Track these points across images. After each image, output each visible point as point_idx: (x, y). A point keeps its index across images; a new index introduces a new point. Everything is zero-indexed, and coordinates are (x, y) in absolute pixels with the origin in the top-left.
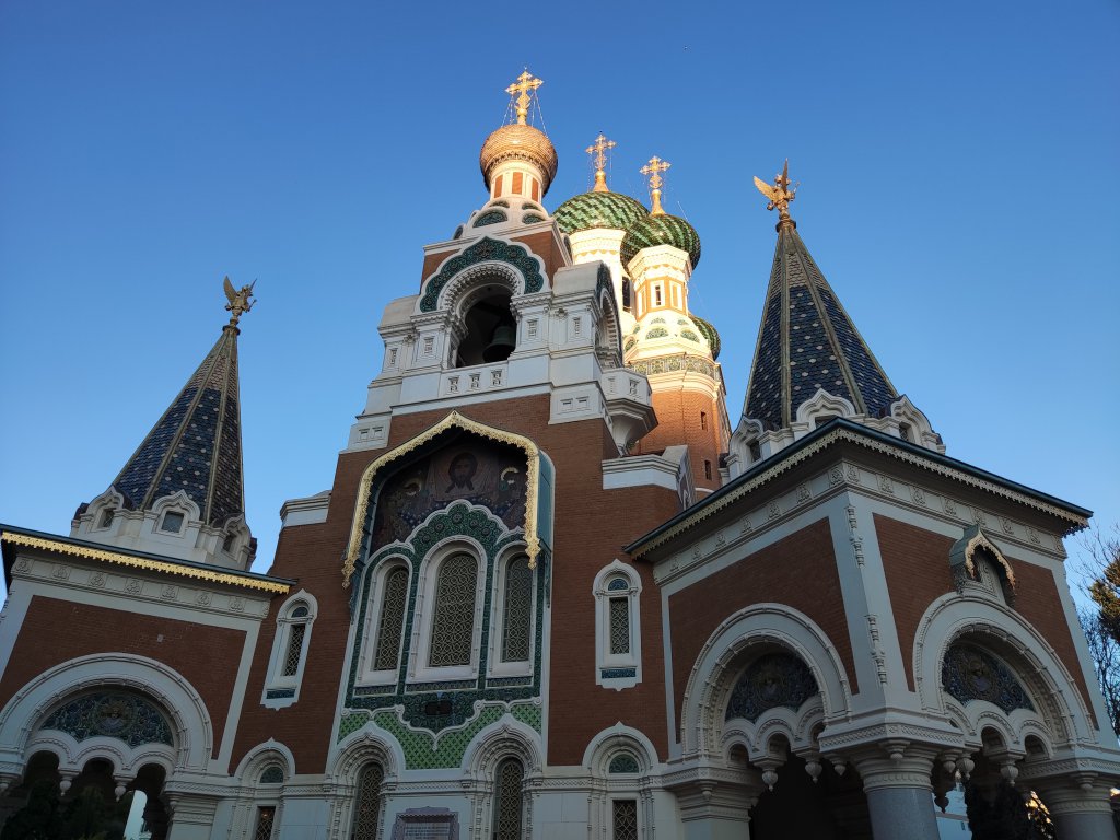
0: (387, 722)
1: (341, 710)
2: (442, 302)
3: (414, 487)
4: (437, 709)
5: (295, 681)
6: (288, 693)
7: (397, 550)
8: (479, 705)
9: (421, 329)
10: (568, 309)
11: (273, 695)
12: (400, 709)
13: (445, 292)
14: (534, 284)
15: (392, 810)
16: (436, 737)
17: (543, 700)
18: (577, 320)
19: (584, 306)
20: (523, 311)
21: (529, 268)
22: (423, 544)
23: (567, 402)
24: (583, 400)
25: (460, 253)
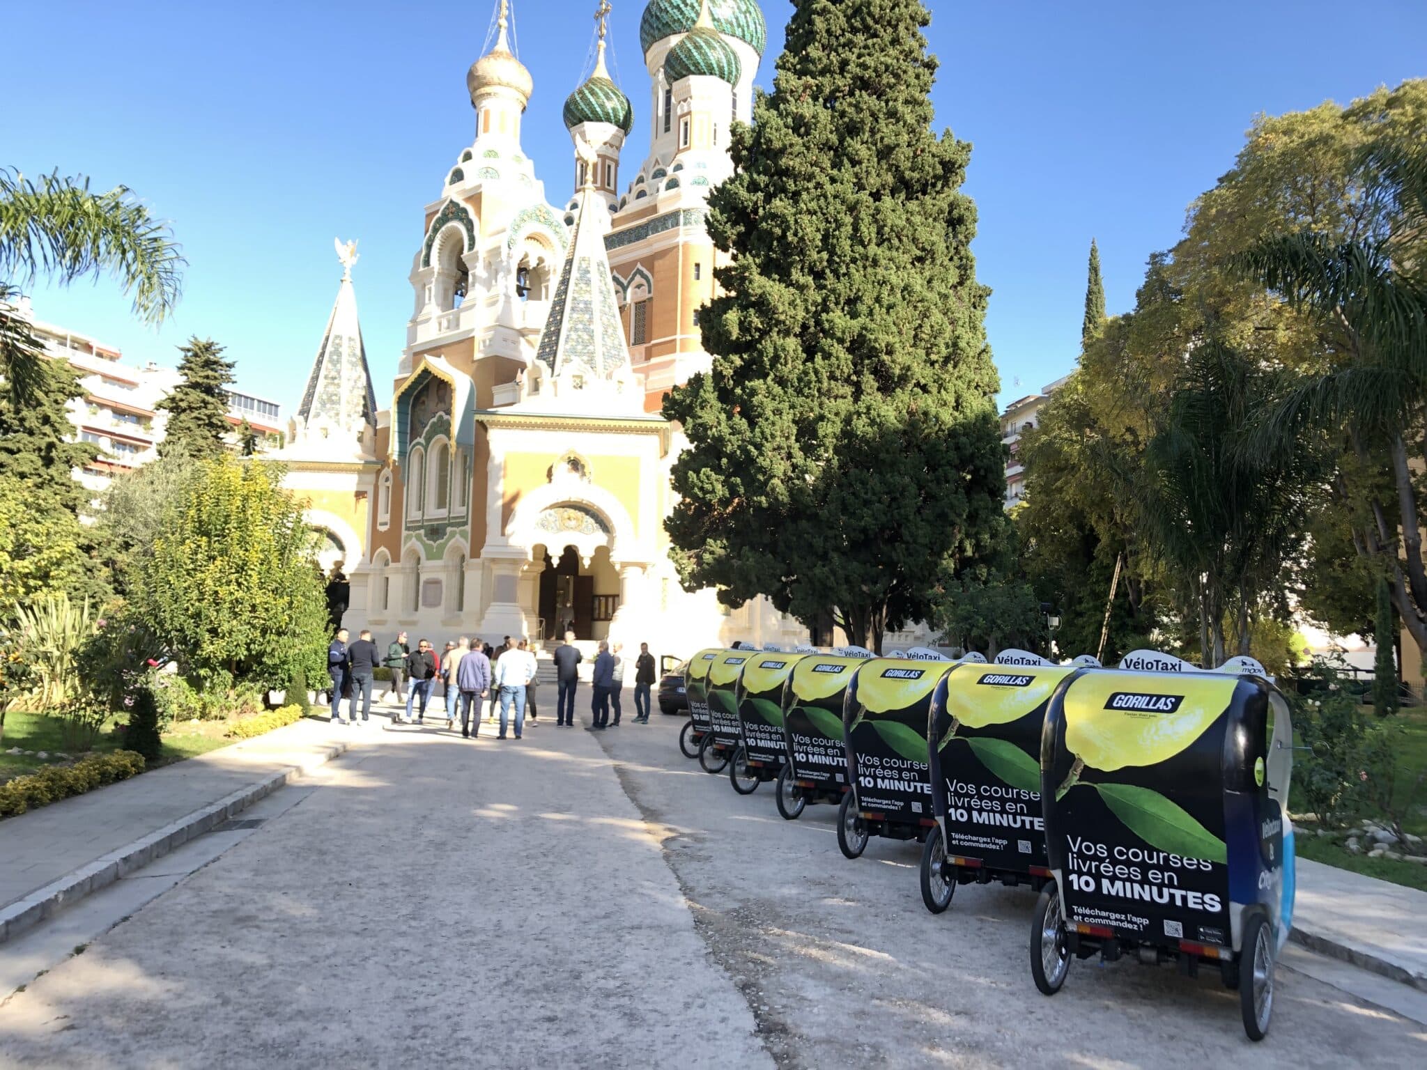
0: (418, 538)
1: (404, 533)
2: (434, 262)
3: (423, 402)
4: (435, 532)
5: (388, 516)
6: (385, 524)
7: (418, 443)
8: (449, 529)
11: (382, 524)
12: (422, 532)
13: (435, 249)
14: (472, 241)
15: (423, 578)
16: (435, 545)
17: (468, 528)
20: (469, 266)
21: (470, 226)
22: (428, 440)
24: (490, 340)
25: (440, 213)
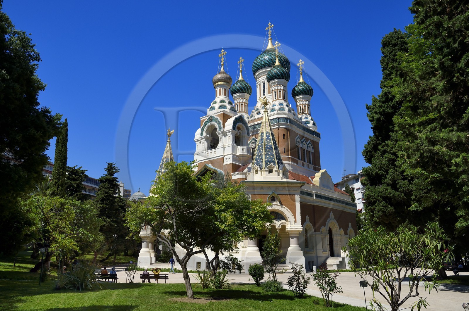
2: (204, 134)
9: (201, 140)
10: (228, 134)
13: (204, 131)
14: (220, 128)
18: (229, 137)
19: (230, 133)
20: (219, 136)
21: (219, 124)
23: (227, 159)
24: (229, 158)
25: (206, 120)
